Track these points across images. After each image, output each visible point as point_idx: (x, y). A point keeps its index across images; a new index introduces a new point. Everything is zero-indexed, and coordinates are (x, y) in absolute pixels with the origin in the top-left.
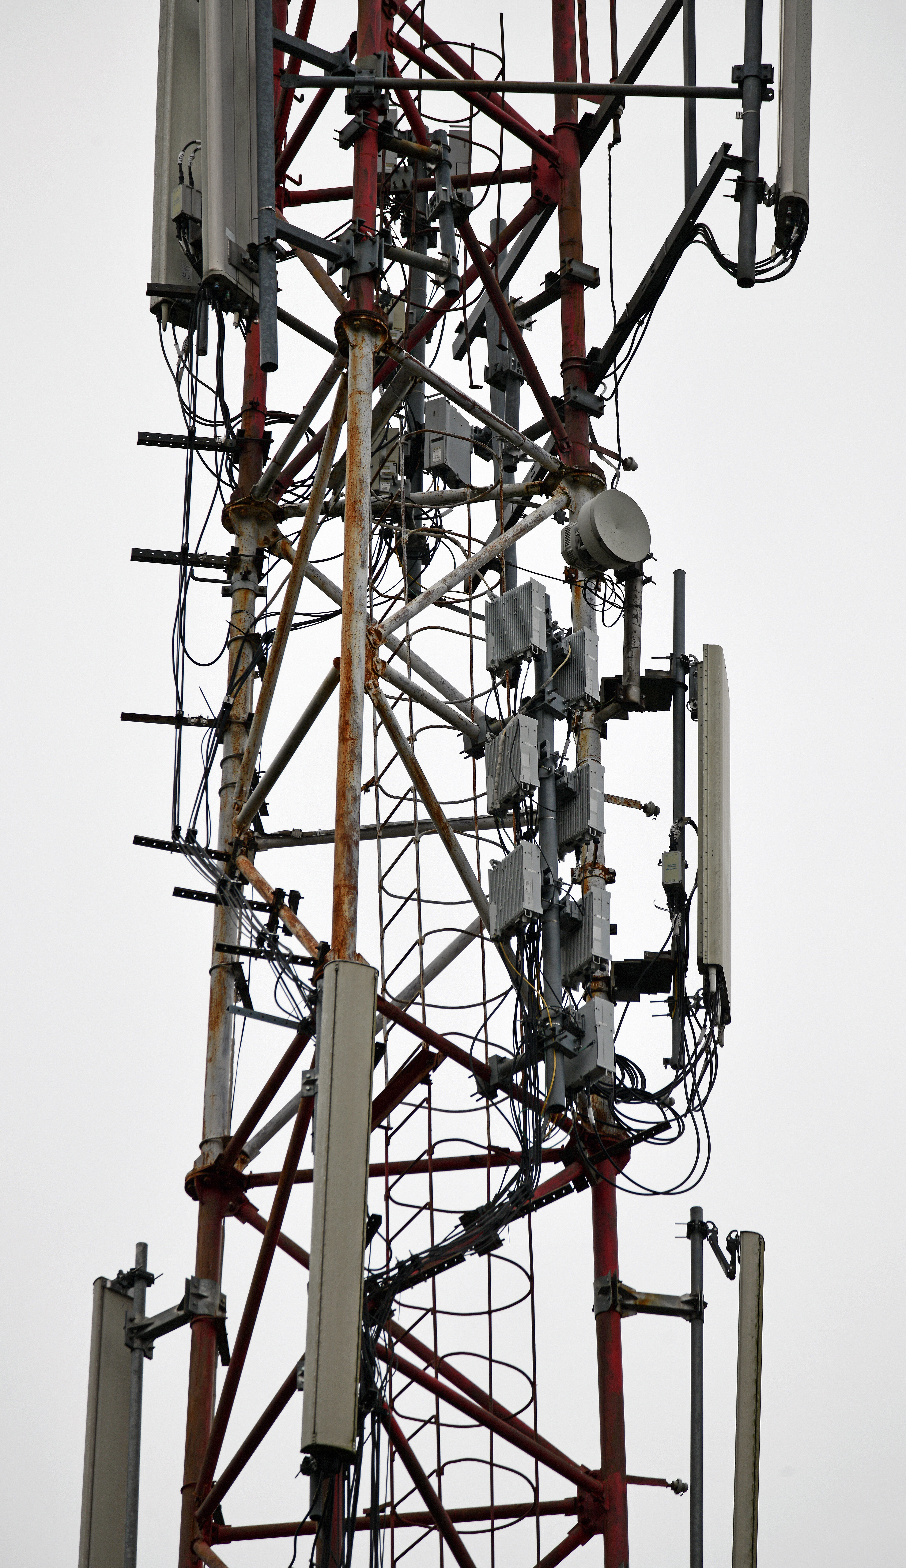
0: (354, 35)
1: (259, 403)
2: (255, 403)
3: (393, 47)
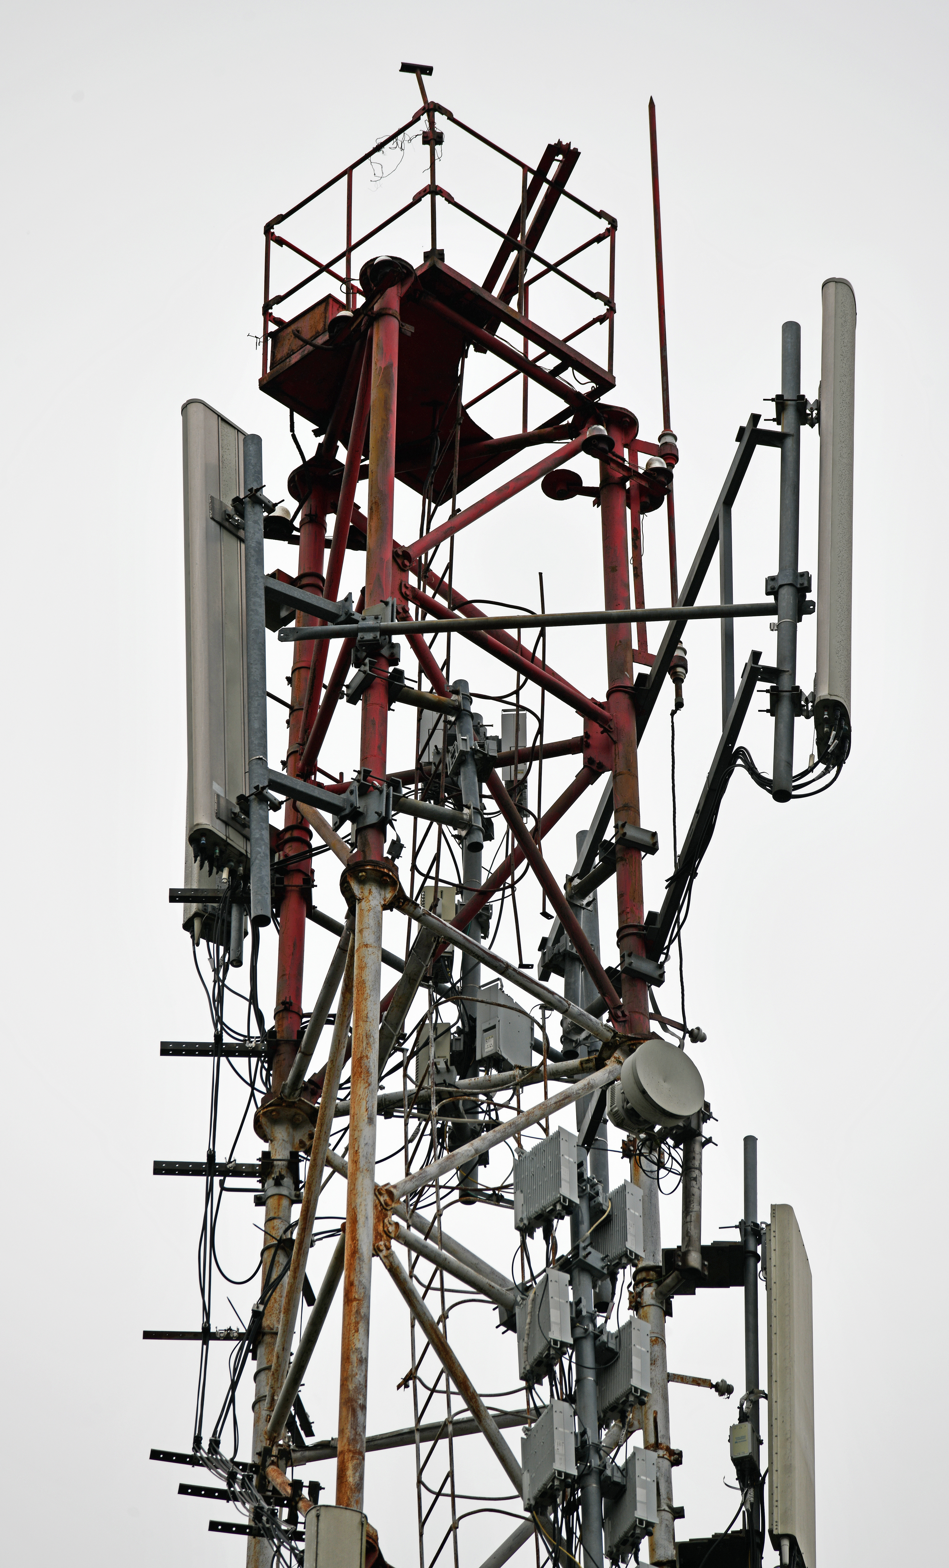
0: (364, 588)
3: (408, 600)
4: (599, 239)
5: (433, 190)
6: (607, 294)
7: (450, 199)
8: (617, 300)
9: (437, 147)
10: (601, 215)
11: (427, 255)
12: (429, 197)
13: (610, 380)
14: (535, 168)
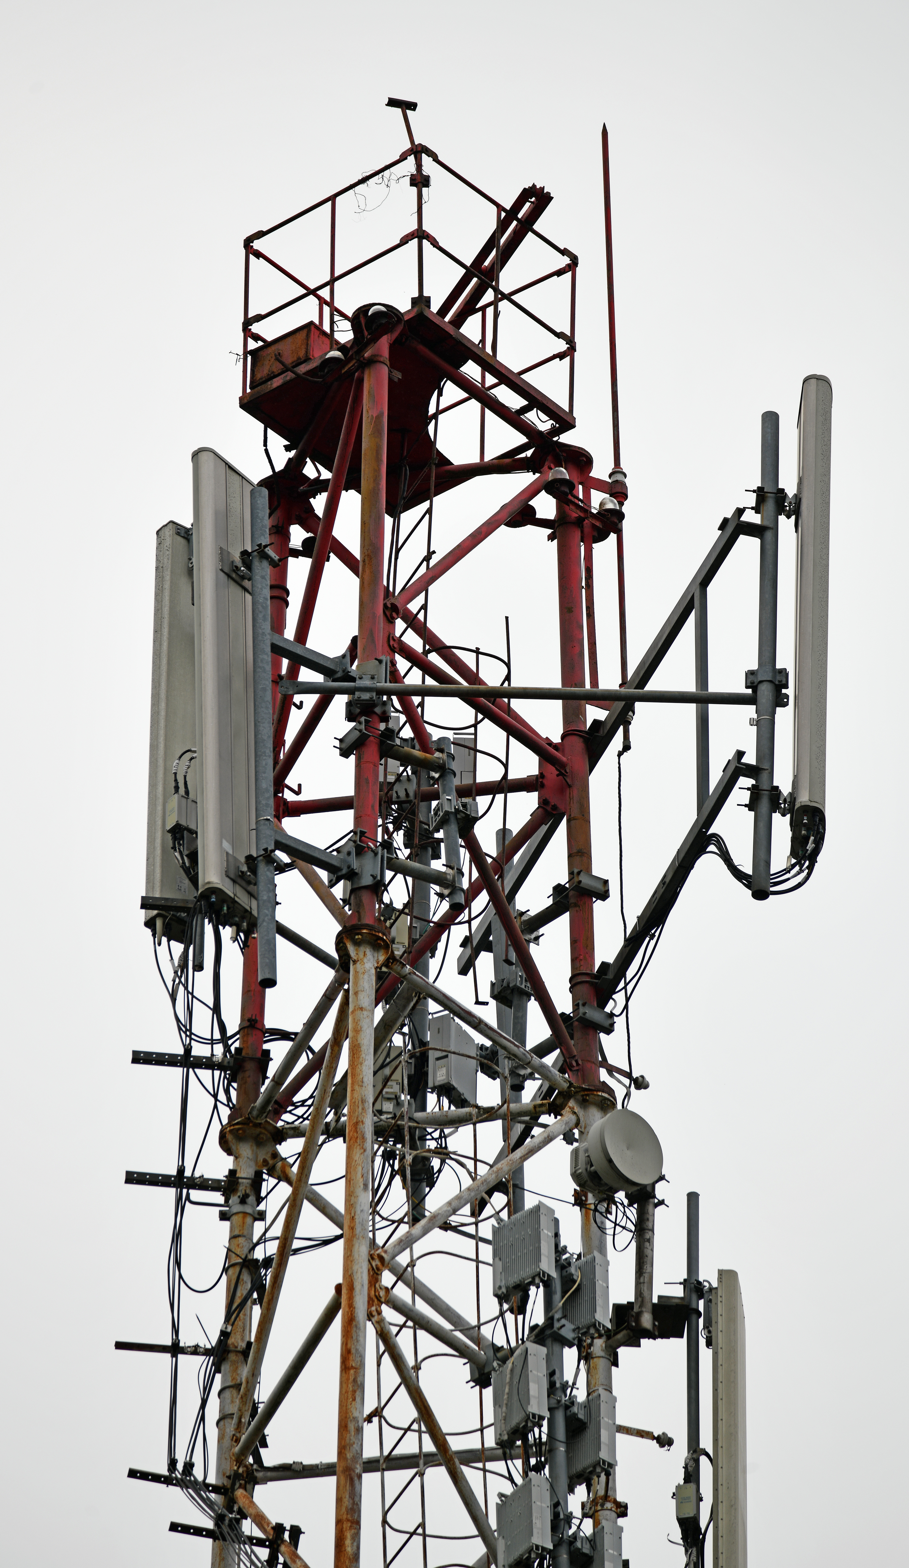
0: (355, 640)
1: (257, 1020)
2: (253, 1020)
3: (394, 652)
4: (559, 273)
5: (420, 234)
6: (568, 333)
7: (435, 244)
8: (577, 339)
9: (424, 190)
10: (564, 252)
11: (414, 301)
12: (416, 240)
13: (571, 422)
14: (508, 208)
